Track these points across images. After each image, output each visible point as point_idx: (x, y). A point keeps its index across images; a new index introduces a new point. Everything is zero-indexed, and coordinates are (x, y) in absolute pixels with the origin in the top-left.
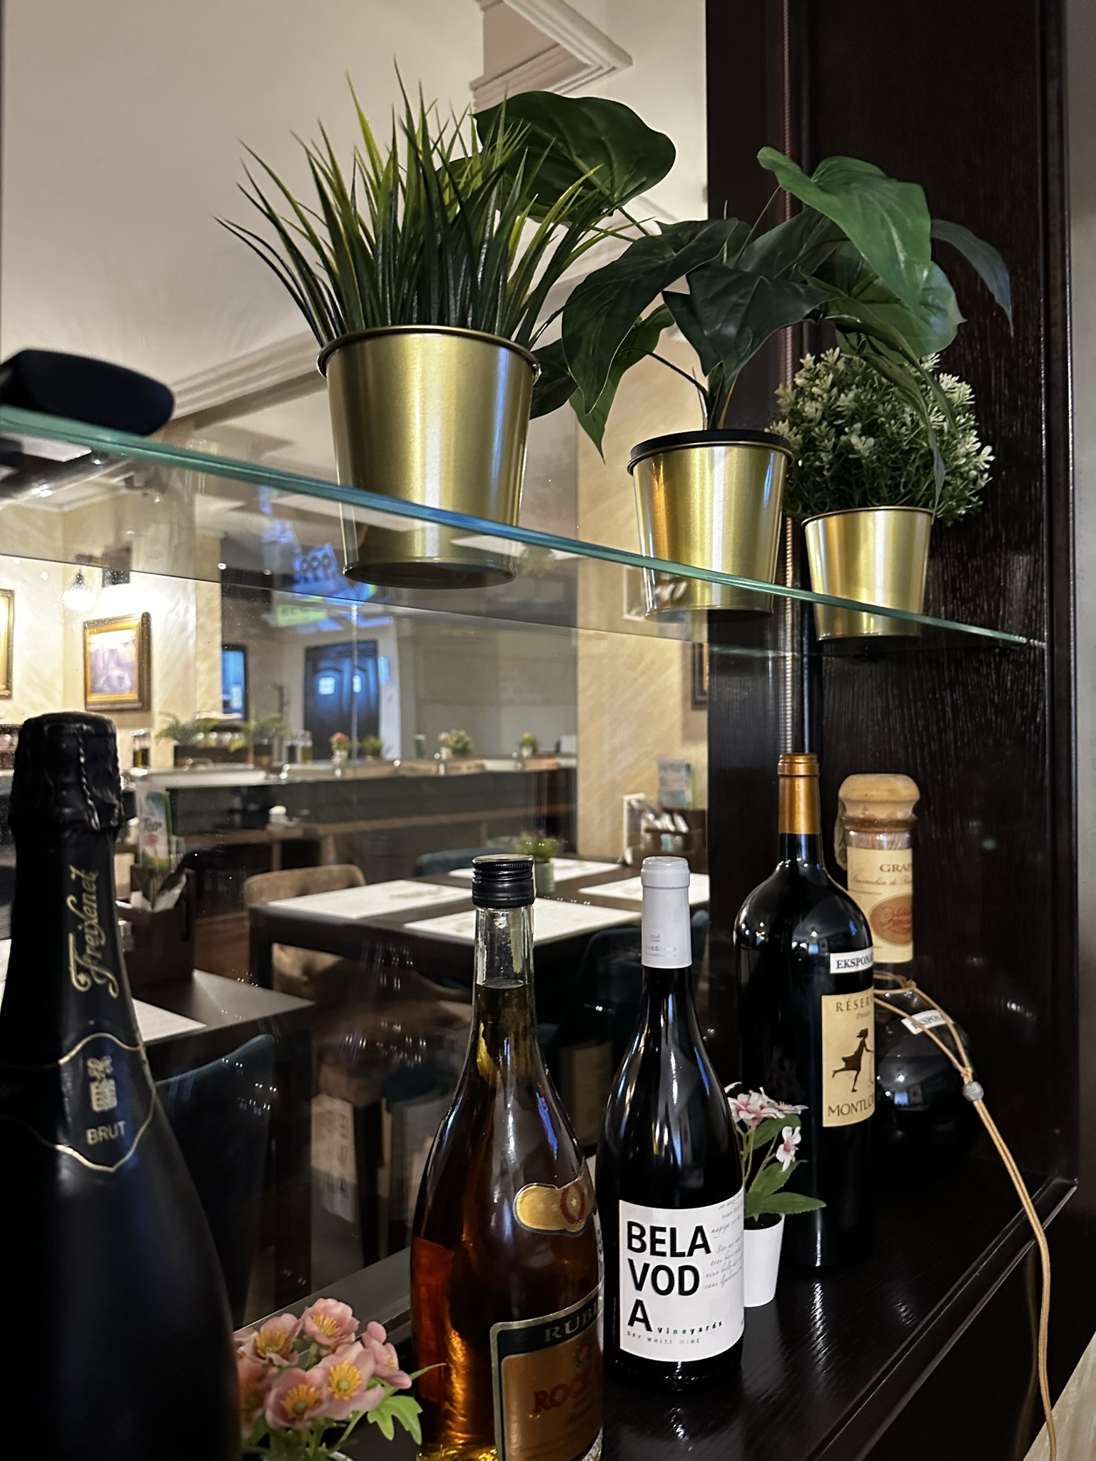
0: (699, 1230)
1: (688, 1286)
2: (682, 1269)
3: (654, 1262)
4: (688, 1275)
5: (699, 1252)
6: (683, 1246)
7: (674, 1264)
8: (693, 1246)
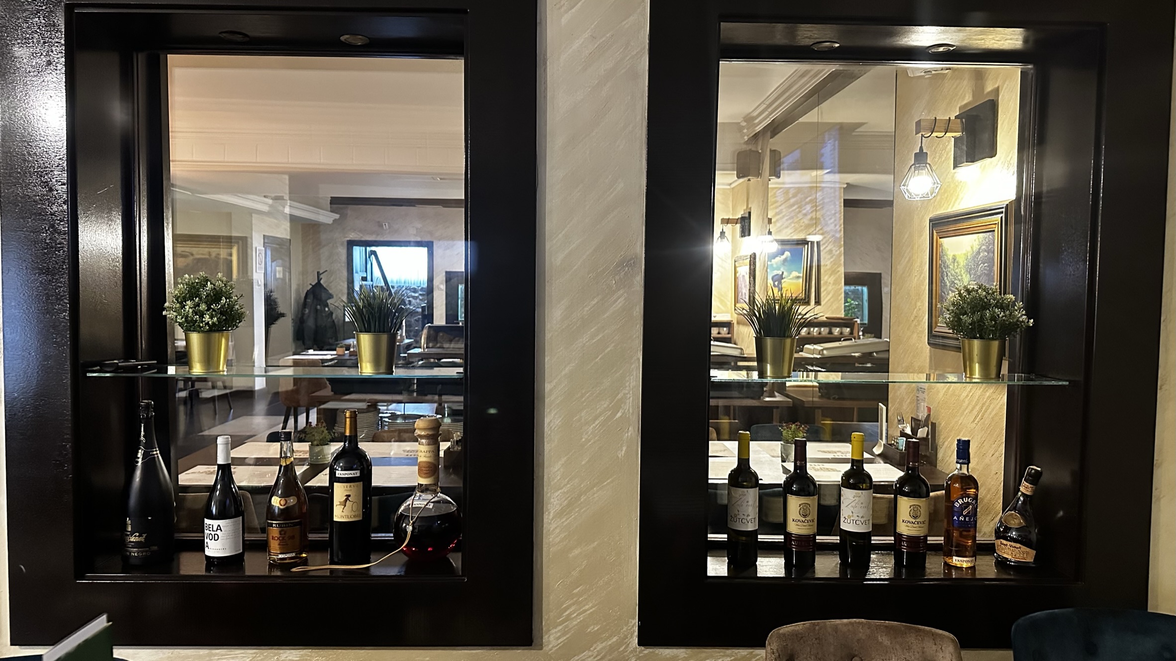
0: (219, 526)
1: (216, 538)
2: (215, 535)
3: (209, 532)
4: (216, 536)
5: (219, 531)
6: (215, 529)
7: (213, 533)
8: (217, 529)
